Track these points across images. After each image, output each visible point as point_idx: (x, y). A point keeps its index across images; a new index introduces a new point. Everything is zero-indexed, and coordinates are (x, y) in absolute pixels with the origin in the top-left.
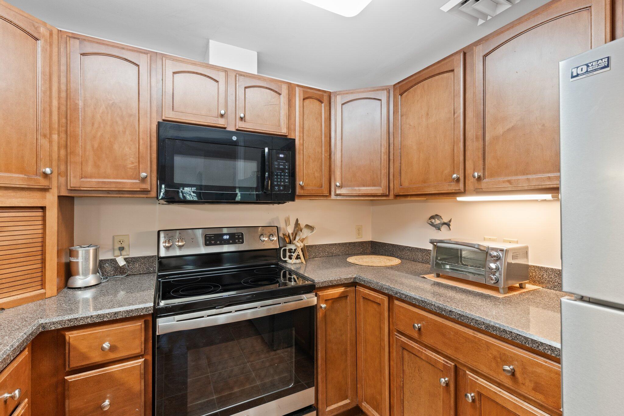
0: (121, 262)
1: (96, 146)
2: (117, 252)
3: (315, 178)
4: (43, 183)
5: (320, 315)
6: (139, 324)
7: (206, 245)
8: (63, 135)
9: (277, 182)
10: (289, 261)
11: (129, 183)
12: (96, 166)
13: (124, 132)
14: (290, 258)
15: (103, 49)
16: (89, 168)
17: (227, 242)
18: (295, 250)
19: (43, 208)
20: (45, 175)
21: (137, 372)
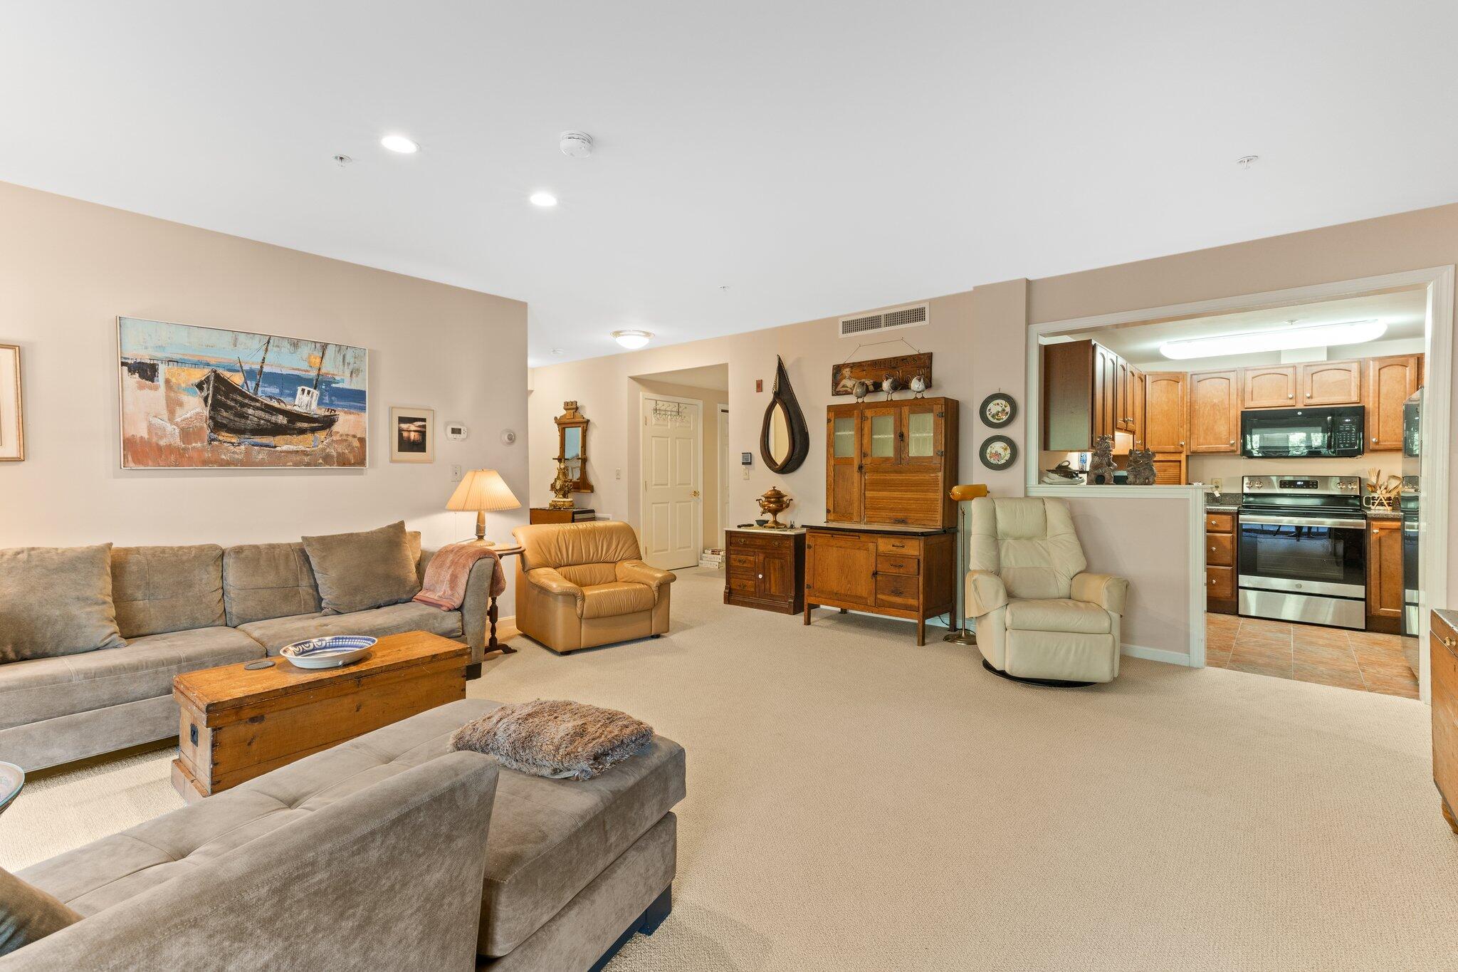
0: (1217, 495)
1: (1205, 428)
2: (1214, 489)
3: (1395, 434)
4: (1181, 449)
5: (1373, 538)
6: (1229, 517)
7: (1281, 487)
8: (1189, 425)
9: (1343, 441)
10: (1373, 507)
11: (1223, 447)
12: (1205, 438)
13: (1220, 419)
14: (1373, 505)
15: (1209, 376)
16: (1201, 440)
17: (1301, 487)
18: (1378, 498)
19: (1180, 461)
20: (1182, 445)
21: (1229, 539)
